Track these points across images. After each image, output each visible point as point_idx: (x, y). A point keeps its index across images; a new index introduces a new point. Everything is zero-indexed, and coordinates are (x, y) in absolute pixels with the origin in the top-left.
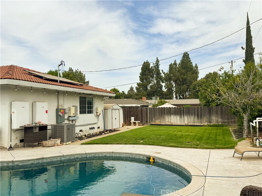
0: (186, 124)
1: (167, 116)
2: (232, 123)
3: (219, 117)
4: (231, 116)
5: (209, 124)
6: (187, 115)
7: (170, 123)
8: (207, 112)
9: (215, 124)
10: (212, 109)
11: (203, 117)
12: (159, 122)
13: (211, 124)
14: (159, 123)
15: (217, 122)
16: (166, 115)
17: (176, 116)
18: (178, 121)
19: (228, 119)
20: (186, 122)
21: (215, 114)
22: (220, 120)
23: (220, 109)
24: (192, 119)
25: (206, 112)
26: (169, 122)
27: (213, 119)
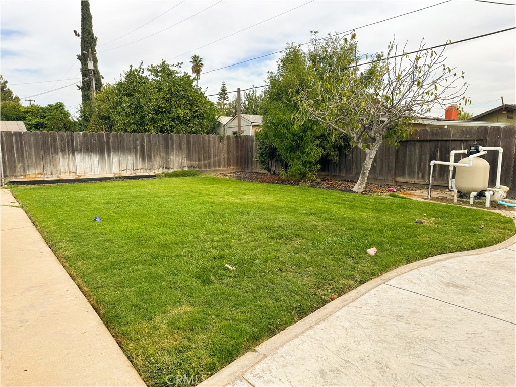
0: (117, 176)
1: (63, 156)
2: (205, 166)
3: (184, 157)
4: (203, 155)
5: (166, 171)
6: (117, 153)
7: (72, 174)
8: (161, 146)
9: (177, 172)
10: (171, 139)
11: (154, 156)
12: (38, 174)
13: (170, 172)
14: (40, 178)
15: (181, 166)
16: (60, 154)
17: (88, 155)
18: (96, 169)
19: (199, 160)
20: (116, 171)
21: (177, 150)
22: (185, 162)
23: (185, 140)
24: (129, 163)
25: (159, 145)
26: (70, 172)
27: (173, 160)
